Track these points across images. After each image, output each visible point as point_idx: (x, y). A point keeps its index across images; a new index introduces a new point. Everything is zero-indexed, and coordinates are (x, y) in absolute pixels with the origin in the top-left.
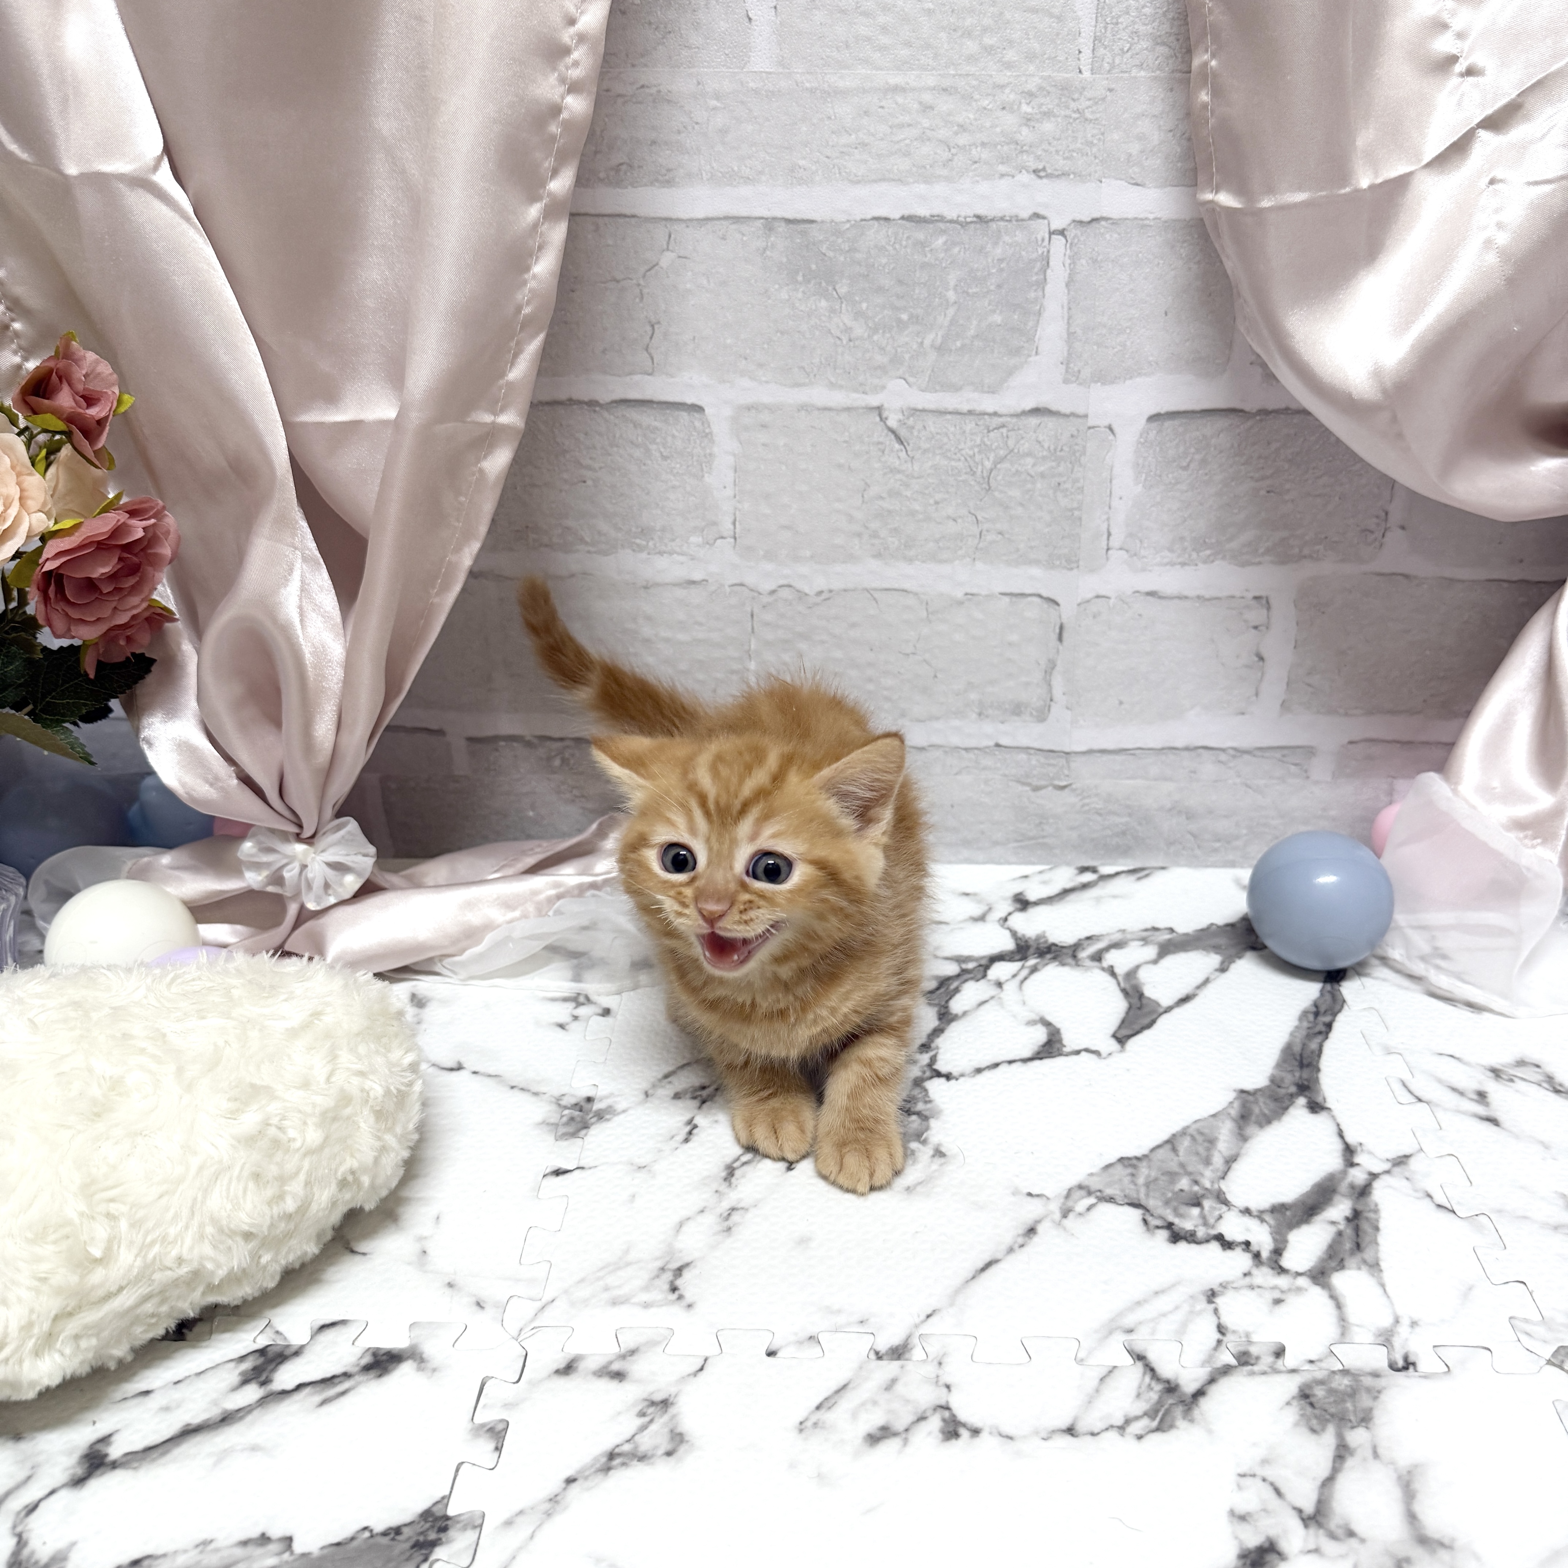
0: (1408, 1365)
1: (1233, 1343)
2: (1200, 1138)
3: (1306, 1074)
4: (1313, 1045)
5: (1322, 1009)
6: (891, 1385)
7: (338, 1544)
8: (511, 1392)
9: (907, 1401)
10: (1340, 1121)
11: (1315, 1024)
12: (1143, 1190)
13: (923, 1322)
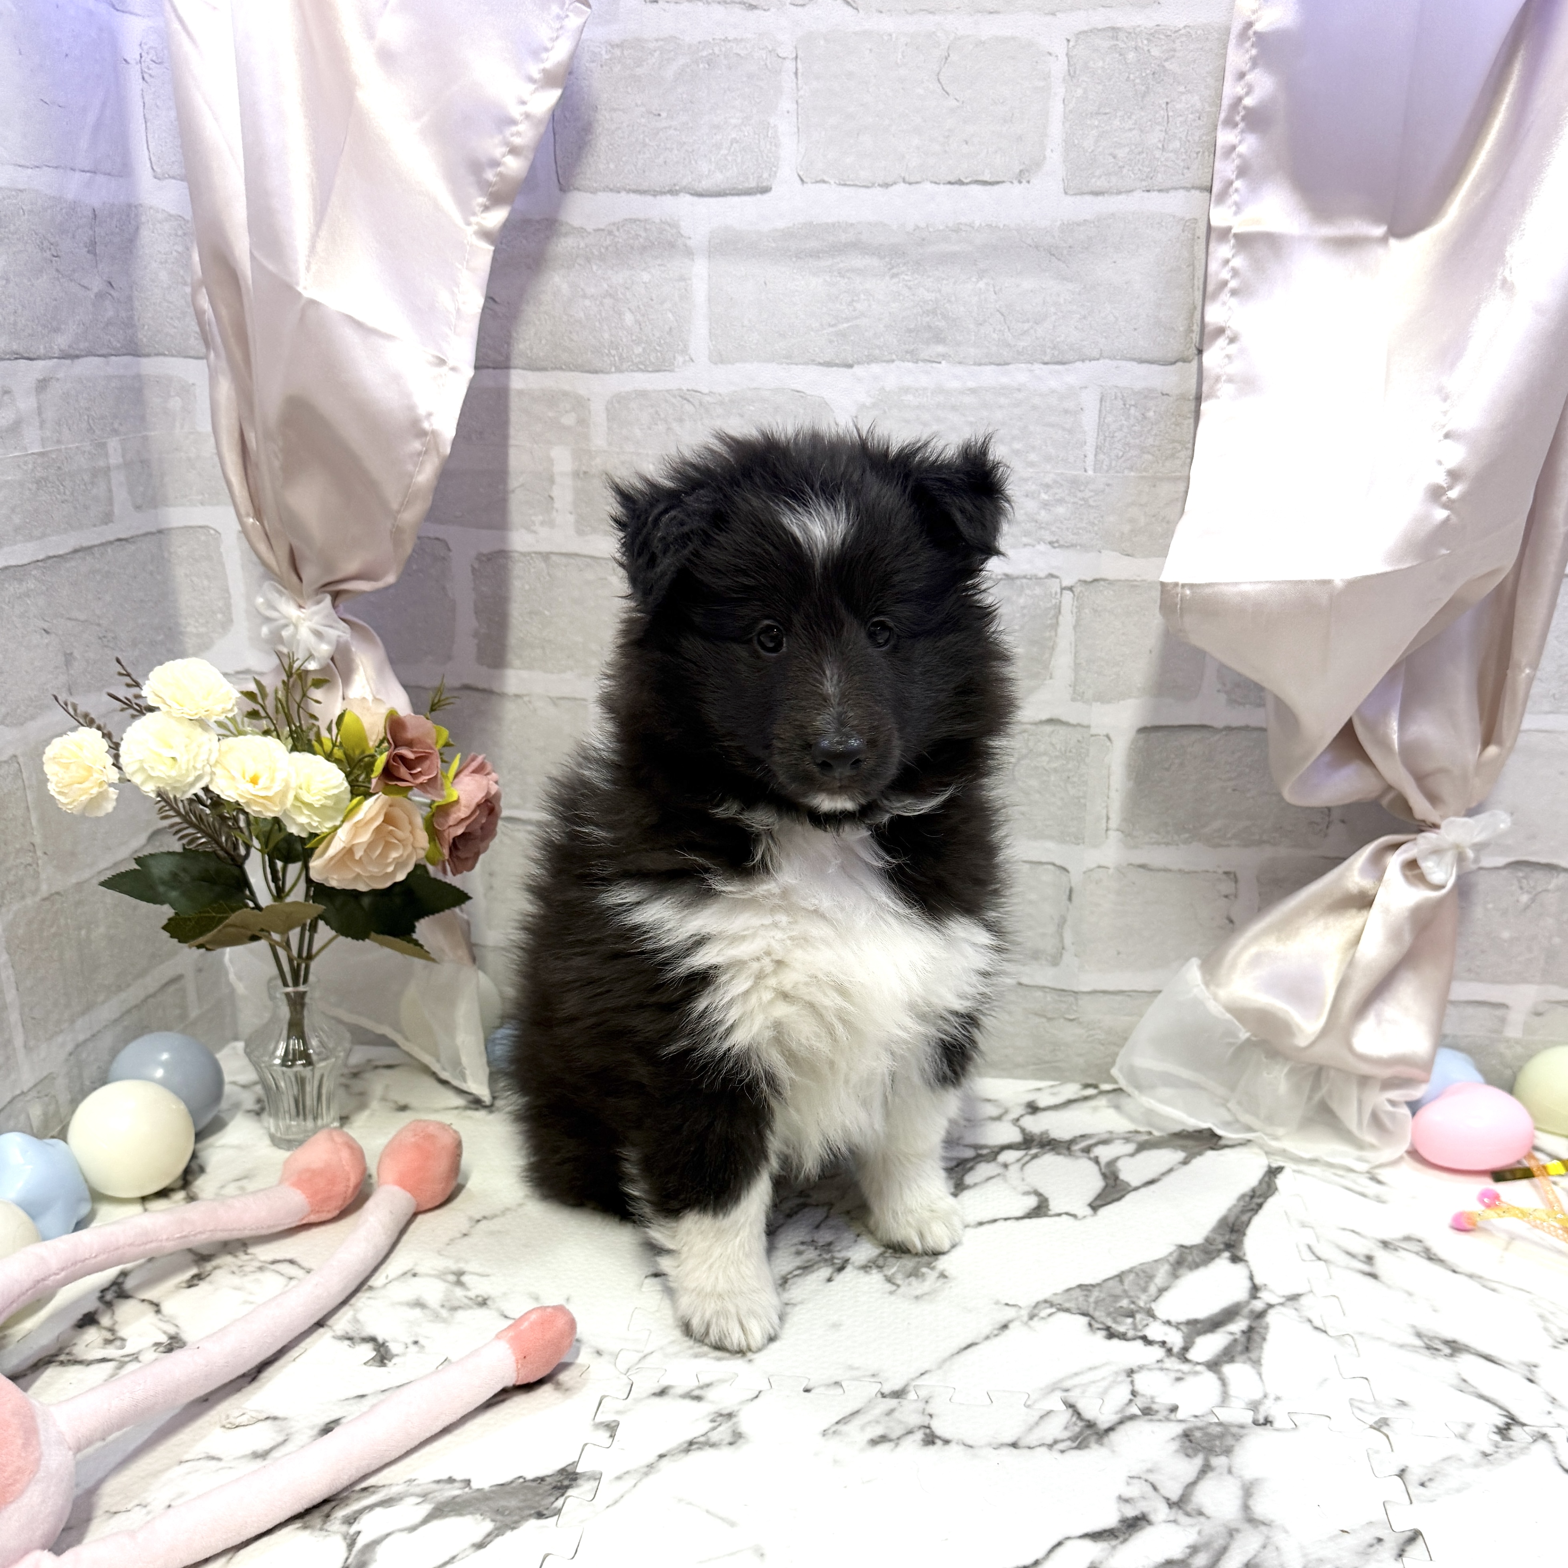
0: (1267, 1422)
1: (1140, 1402)
2: (1142, 1274)
3: (1234, 1237)
4: (1245, 1218)
5: (1258, 1193)
6: (890, 1412)
7: (502, 1485)
8: (621, 1405)
9: (901, 1422)
10: (1254, 1269)
11: (1250, 1203)
12: (1092, 1305)
13: (918, 1377)
